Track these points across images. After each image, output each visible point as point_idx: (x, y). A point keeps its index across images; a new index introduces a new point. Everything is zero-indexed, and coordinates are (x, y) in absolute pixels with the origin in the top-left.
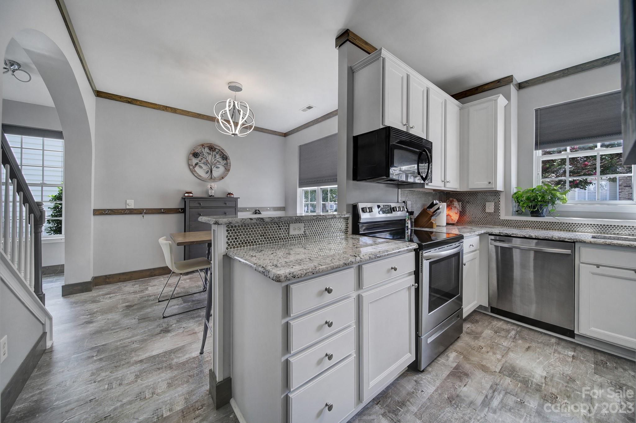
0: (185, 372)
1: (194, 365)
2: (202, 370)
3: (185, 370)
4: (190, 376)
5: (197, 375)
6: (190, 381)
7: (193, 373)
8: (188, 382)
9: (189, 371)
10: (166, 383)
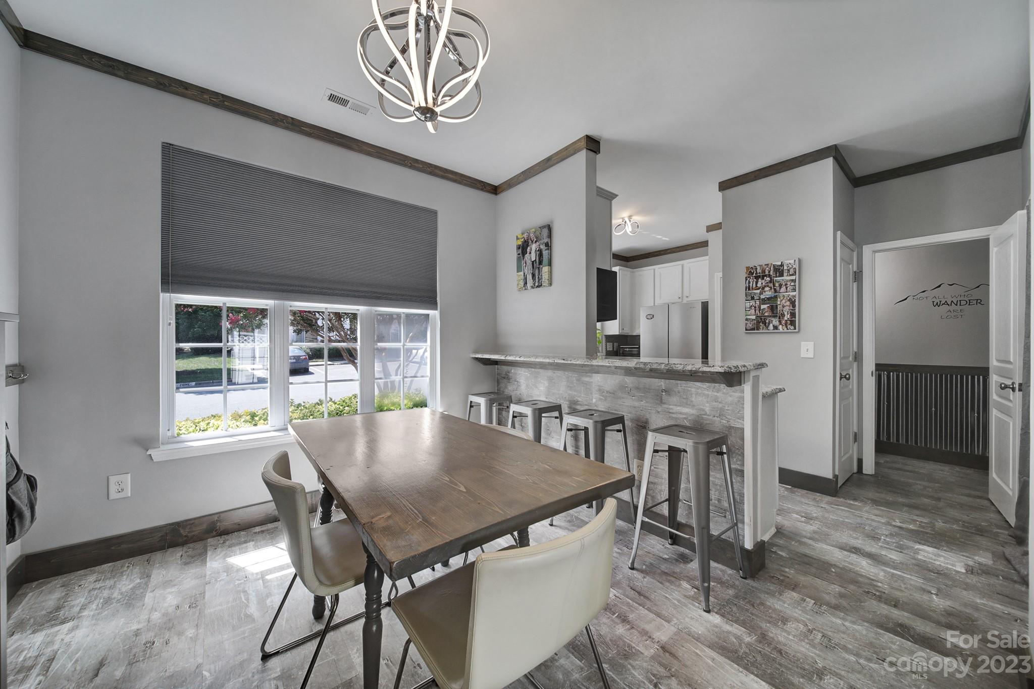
0: (752, 614)
1: (734, 609)
2: (733, 597)
3: (751, 616)
4: (753, 606)
5: (746, 599)
6: (758, 602)
7: (747, 605)
8: (762, 604)
9: (747, 610)
10: (786, 626)
